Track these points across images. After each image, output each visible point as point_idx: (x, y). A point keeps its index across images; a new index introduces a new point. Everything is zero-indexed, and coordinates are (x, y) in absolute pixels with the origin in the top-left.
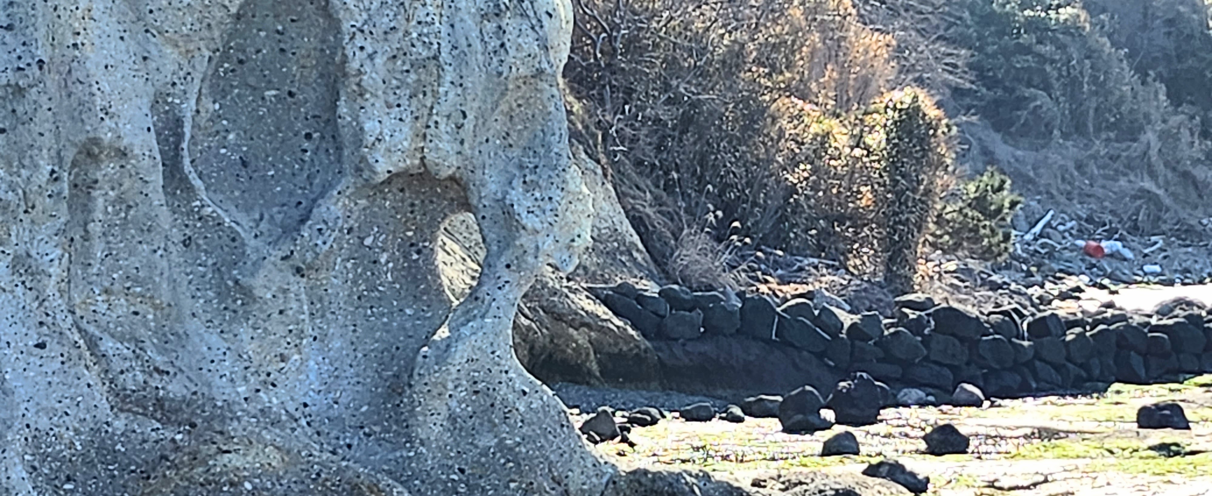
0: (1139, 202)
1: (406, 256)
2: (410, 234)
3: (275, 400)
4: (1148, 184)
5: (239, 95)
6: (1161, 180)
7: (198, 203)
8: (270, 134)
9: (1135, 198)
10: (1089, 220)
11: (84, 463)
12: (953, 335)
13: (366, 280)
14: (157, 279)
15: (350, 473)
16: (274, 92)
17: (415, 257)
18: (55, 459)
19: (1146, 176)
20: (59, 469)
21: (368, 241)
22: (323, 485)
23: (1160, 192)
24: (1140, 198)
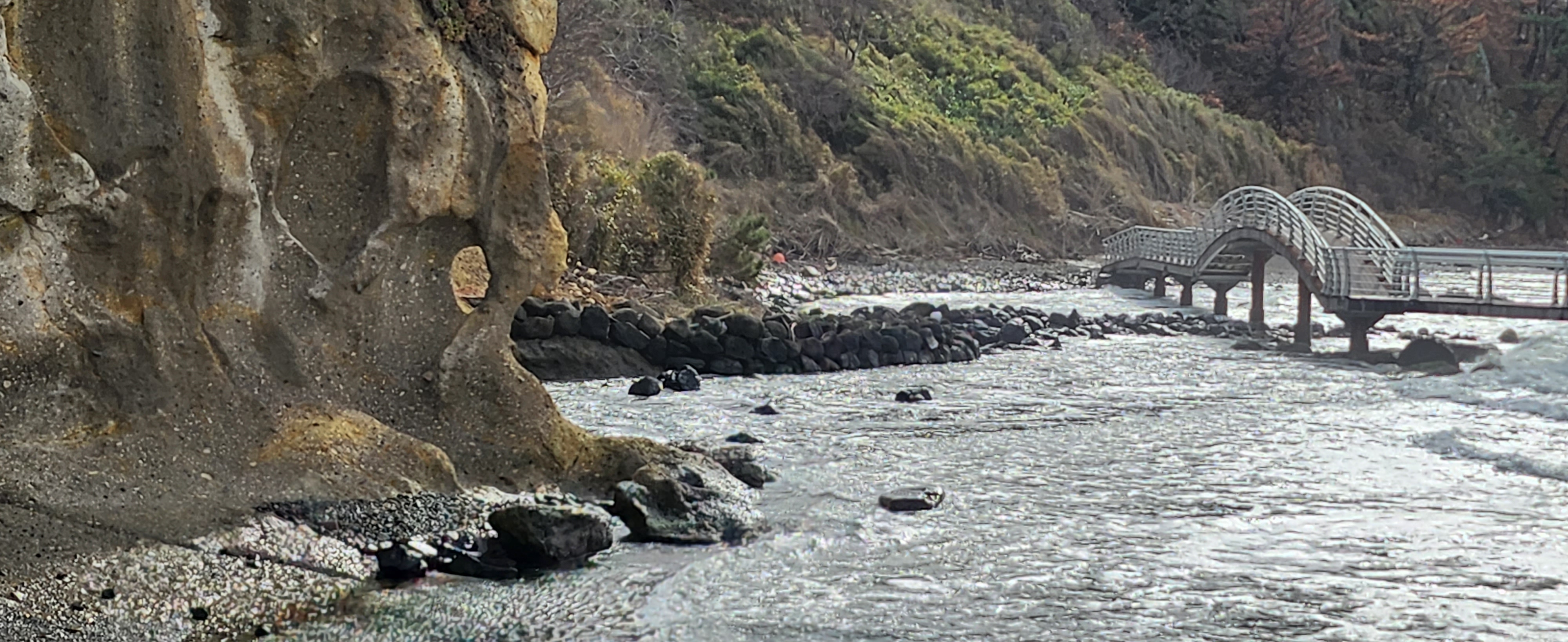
0: (818, 231)
1: (427, 278)
2: (431, 261)
3: (341, 387)
4: (827, 217)
5: (307, 155)
6: (834, 212)
7: (282, 237)
8: (331, 184)
9: (815, 228)
10: (782, 244)
11: (215, 434)
12: (743, 336)
13: (401, 296)
14: (254, 295)
15: (404, 443)
16: (334, 153)
17: (434, 278)
18: (195, 432)
19: (823, 210)
20: (199, 438)
21: (403, 267)
22: (387, 450)
23: (835, 223)
24: (820, 227)
